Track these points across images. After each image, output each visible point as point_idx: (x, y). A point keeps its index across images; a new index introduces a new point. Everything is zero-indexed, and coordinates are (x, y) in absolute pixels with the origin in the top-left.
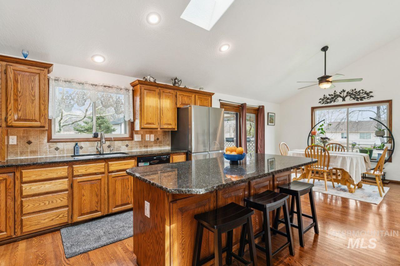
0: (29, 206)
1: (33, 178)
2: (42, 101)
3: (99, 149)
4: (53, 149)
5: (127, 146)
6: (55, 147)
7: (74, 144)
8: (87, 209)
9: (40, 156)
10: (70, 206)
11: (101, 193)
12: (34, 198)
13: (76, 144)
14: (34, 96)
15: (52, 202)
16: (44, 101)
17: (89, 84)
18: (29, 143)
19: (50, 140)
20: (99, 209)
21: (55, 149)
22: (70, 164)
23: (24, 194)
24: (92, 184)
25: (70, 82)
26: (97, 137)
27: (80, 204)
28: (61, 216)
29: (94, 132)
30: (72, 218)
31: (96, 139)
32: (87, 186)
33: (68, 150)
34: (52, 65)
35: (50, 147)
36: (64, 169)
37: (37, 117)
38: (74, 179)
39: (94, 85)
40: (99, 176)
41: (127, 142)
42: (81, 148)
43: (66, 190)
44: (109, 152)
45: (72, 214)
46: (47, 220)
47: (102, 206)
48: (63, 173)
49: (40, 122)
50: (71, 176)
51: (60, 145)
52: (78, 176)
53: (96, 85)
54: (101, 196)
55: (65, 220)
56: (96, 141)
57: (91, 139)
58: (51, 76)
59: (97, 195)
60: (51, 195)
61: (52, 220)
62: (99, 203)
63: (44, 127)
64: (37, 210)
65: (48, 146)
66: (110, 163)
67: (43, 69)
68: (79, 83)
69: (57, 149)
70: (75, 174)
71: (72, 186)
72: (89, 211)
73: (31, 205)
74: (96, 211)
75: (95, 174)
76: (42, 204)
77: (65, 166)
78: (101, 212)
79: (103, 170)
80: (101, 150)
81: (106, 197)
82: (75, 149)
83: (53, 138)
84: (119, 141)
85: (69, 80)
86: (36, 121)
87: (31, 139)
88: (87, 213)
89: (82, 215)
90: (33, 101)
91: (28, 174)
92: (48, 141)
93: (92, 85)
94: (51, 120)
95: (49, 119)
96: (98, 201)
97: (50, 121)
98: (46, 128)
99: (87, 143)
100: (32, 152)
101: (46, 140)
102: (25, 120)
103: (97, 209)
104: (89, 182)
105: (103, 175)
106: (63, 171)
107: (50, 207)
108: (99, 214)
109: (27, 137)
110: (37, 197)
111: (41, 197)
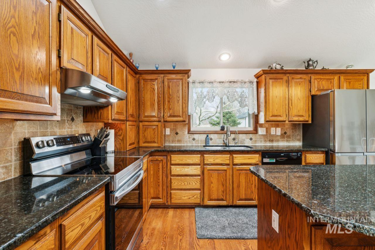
1: (178, 162)
2: (184, 101)
3: (226, 141)
4: (191, 139)
5: (251, 139)
6: (193, 138)
7: (205, 135)
8: (214, 196)
9: (183, 144)
10: (202, 189)
11: (226, 184)
12: (178, 177)
13: (207, 136)
14: (179, 97)
15: (189, 183)
16: (185, 100)
17: (217, 82)
18: (177, 134)
19: (189, 132)
20: (224, 199)
21: (193, 139)
22: (202, 153)
23: (172, 173)
24: (219, 174)
25: (203, 82)
26: (223, 130)
27: (210, 190)
28: (195, 197)
29: (221, 125)
30: (203, 201)
31: (222, 132)
32: (215, 175)
33: (201, 141)
34: (190, 70)
35: (189, 138)
36: (198, 157)
37: (181, 114)
38: (205, 166)
39: (221, 82)
40: (225, 167)
41: (251, 136)
42: (211, 139)
43: (199, 176)
44: (234, 145)
45: (203, 197)
46: (186, 198)
47: (228, 196)
48: (197, 160)
49: (182, 117)
50: (203, 164)
51: (196, 136)
52: (208, 164)
53: (223, 82)
54: (226, 186)
55: (198, 201)
56: (222, 134)
57: (219, 131)
58: (190, 80)
59: (223, 185)
60: (188, 177)
61: (190, 198)
62: (225, 192)
63: (184, 121)
64: (180, 188)
65: (188, 137)
66: (234, 155)
67: (184, 75)
68: (210, 83)
69: (194, 139)
70: (205, 163)
71: (203, 173)
72: (216, 198)
73: (176, 183)
74: (222, 200)
75: (222, 164)
76: (183, 184)
77: (198, 154)
78: (226, 201)
79: (228, 162)
80: (227, 143)
81: (231, 188)
82: (207, 140)
83: (191, 130)
84: (243, 134)
85: (202, 81)
86: (180, 117)
87: (178, 131)
88: (215, 200)
89: (211, 200)
90: (178, 101)
91: (176, 158)
92: (188, 133)
93: (220, 82)
94: (190, 115)
95: (188, 115)
96: (224, 191)
98: (187, 122)
99: (216, 135)
100: (179, 141)
101: (187, 132)
102: (174, 116)
103: (223, 198)
104: (216, 171)
105: (228, 167)
106: (196, 158)
107: (188, 187)
108: (224, 203)
109: (176, 130)
110: (180, 177)
111: (182, 177)
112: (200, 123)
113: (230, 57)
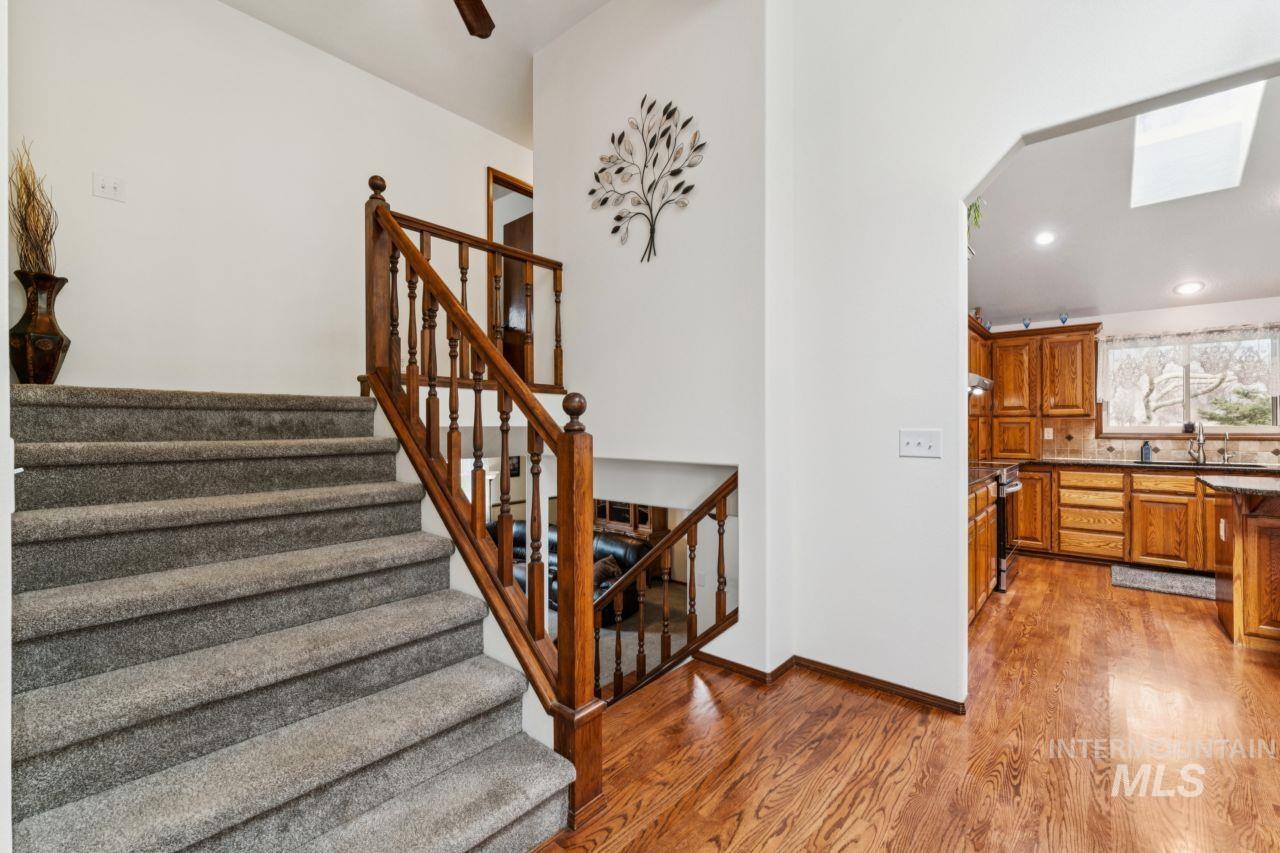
0: (1069, 518)
1: (1073, 483)
2: (1086, 379)
3: (1196, 454)
4: (1104, 449)
5: (1277, 452)
6: (1108, 446)
7: (1140, 443)
8: (1159, 548)
10: (1127, 534)
11: (1187, 528)
12: (1074, 509)
13: (1146, 443)
14: (1075, 373)
15: (1099, 521)
16: (1089, 378)
17: (1173, 336)
18: (1069, 438)
19: (1099, 434)
20: (1182, 555)
21: (1108, 450)
22: (1127, 470)
23: (1062, 501)
24: (1166, 512)
25: (1133, 339)
26: (1192, 432)
27: (1145, 537)
28: (1112, 545)
29: (1185, 422)
30: (1130, 553)
31: (1187, 435)
32: (1160, 510)
33: (1130, 453)
34: (1100, 324)
35: (1099, 446)
36: (1118, 477)
37: (1079, 401)
38: (1134, 494)
39: (1183, 334)
40: (1184, 499)
41: (1276, 445)
42: (1156, 450)
43: (1121, 509)
45: (1130, 548)
46: (1091, 545)
47: (1190, 553)
48: (1115, 483)
49: (1083, 408)
50: (1130, 491)
51: (1116, 444)
52: (1142, 491)
53: (1188, 334)
54: (1187, 533)
55: (1119, 553)
56: (1188, 439)
57: (1178, 434)
58: (1101, 337)
59: (1179, 531)
60: (1097, 511)
61: (1099, 546)
62: (1183, 546)
63: (1088, 415)
64: (1078, 526)
65: (1096, 445)
67: (1087, 332)
68: (1151, 338)
69: (1111, 449)
70: (1135, 487)
71: (1130, 505)
72: (1161, 552)
73: (1071, 519)
74: (1177, 558)
75: (1175, 493)
76: (1085, 521)
77: (1118, 472)
78: (1187, 561)
79: (1191, 489)
80: (1198, 457)
81: (1200, 539)
82: (1145, 450)
83: (1104, 431)
84: (1251, 442)
85: (1133, 336)
86: (1077, 407)
87: (1072, 433)
88: (1158, 556)
89: (1148, 555)
90: (1073, 380)
91: (1068, 477)
92: (1097, 437)
93: (1179, 335)
94: (1101, 404)
95: (1097, 404)
96: (1181, 541)
97: (1099, 406)
98: (1094, 416)
99: (1170, 442)
100: (1075, 452)
101: (1093, 435)
102: (1064, 407)
103: (1178, 553)
104: (1161, 505)
105: (1192, 498)
106: (1115, 480)
107: (1096, 527)
108: (1182, 564)
109: (1067, 431)
110: (1078, 510)
111: (1084, 510)
112: (1148, 418)
113: (1203, 288)
